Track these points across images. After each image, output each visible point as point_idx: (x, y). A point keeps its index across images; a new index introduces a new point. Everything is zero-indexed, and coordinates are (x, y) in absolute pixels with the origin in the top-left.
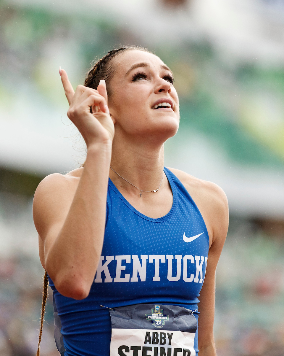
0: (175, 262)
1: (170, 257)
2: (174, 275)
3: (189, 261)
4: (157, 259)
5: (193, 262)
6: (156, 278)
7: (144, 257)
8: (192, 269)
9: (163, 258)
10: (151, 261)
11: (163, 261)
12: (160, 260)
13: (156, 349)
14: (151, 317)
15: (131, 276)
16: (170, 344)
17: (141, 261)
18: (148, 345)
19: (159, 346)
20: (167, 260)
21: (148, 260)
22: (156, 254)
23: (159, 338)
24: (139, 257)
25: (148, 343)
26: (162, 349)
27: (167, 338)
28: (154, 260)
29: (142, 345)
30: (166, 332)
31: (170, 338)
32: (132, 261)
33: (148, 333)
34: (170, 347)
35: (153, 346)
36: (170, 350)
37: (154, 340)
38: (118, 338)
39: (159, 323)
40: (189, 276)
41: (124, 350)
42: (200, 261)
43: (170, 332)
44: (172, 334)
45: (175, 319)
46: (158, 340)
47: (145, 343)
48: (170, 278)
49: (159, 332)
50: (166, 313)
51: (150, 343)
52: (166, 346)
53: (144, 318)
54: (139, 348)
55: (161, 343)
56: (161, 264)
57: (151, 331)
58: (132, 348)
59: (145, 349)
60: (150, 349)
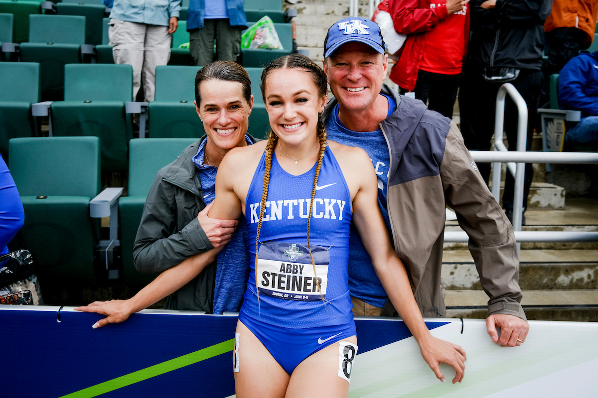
0: (305, 203)
1: (301, 201)
2: (305, 213)
3: (318, 203)
4: (290, 203)
5: (322, 203)
6: (291, 216)
7: (280, 202)
8: (321, 208)
9: (295, 202)
10: (286, 204)
11: (296, 204)
12: (293, 203)
13: (289, 277)
14: (287, 252)
15: (270, 216)
16: (301, 273)
17: (277, 205)
18: (282, 273)
19: (291, 274)
20: (299, 203)
21: (283, 204)
22: (290, 199)
23: (292, 269)
24: (276, 202)
25: (283, 271)
26: (295, 278)
27: (299, 269)
28: (288, 204)
29: (278, 273)
30: (298, 264)
31: (301, 270)
32: (271, 205)
33: (283, 265)
34: (301, 275)
35: (287, 274)
36: (301, 278)
37: (287, 270)
38: (262, 266)
39: (293, 257)
40: (318, 213)
41: (266, 275)
42: (330, 203)
43: (302, 265)
44: (303, 266)
45: (308, 255)
46: (291, 270)
47: (281, 271)
48: (302, 216)
49: (292, 264)
50: (302, 249)
51: (284, 272)
52: (298, 275)
53: (282, 253)
54: (276, 275)
55: (293, 273)
56: (294, 206)
57: (286, 264)
58: (272, 274)
59: (280, 276)
60: (284, 276)
